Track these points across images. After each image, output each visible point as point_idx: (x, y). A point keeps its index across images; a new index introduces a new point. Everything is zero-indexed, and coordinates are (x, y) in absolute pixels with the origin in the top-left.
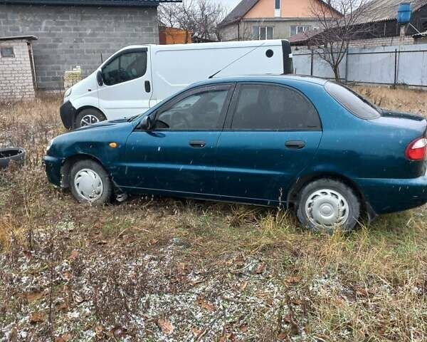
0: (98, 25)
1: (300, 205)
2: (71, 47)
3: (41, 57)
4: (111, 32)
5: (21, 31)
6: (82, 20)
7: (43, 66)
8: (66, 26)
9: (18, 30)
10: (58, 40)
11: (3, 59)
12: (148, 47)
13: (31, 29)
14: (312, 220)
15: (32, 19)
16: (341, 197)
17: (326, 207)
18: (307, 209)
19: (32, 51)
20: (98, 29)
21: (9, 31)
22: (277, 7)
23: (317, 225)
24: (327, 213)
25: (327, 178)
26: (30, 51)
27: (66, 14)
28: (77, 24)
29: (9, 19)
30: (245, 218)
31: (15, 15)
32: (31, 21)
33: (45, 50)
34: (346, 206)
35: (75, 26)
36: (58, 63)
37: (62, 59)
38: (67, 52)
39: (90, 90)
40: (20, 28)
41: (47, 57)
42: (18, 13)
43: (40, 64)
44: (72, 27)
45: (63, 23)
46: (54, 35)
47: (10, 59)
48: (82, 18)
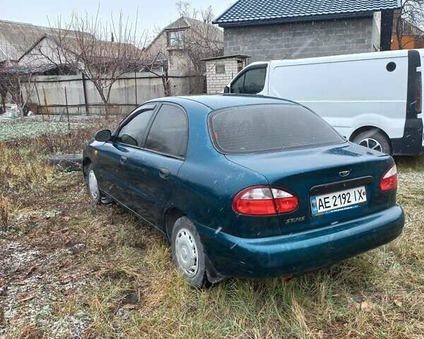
5: (241, 50)
8: (279, 43)
9: (239, 49)
11: (217, 75)
13: (249, 49)
15: (252, 39)
16: (194, 243)
24: (185, 257)
27: (280, 32)
29: (235, 41)
32: (251, 41)
34: (197, 255)
35: (287, 43)
40: (241, 47)
42: (241, 34)
44: (284, 44)
45: (276, 41)
48: (294, 35)
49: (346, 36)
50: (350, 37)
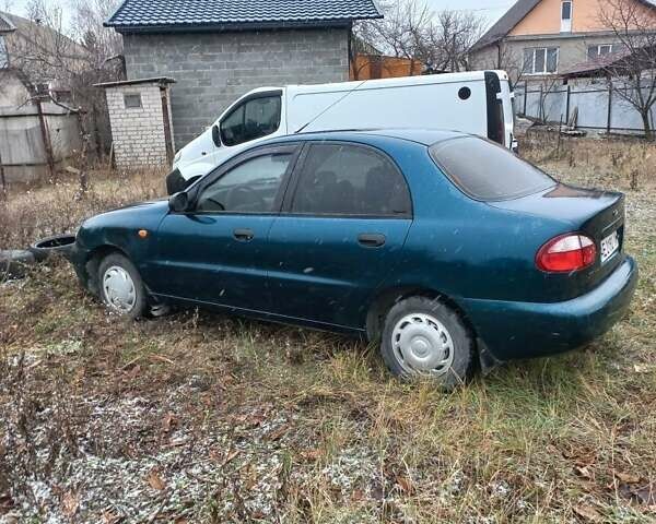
0: (261, 59)
1: (384, 335)
2: (224, 91)
3: (183, 107)
4: (279, 69)
6: (239, 51)
7: (184, 119)
8: (217, 61)
9: (152, 69)
10: (205, 82)
11: (127, 111)
12: (283, 89)
13: (170, 68)
14: (401, 363)
15: (172, 54)
16: (441, 328)
17: (420, 342)
18: (395, 344)
19: (168, 99)
20: (261, 64)
21: (141, 72)
22: (566, 15)
23: (408, 370)
24: (422, 353)
25: (421, 295)
26: (164, 99)
28: (231, 59)
29: (143, 55)
30: (314, 352)
31: (151, 48)
32: (171, 57)
33: (188, 96)
34: (450, 343)
35: (229, 62)
36: (205, 115)
37: (210, 109)
38: (218, 99)
39: (204, 154)
40: (156, 67)
41: (190, 106)
43: (180, 116)
44: (225, 63)
45: (213, 57)
46: (200, 75)
47: (136, 111)
48: (240, 49)
49: (314, 54)
50: (320, 55)
